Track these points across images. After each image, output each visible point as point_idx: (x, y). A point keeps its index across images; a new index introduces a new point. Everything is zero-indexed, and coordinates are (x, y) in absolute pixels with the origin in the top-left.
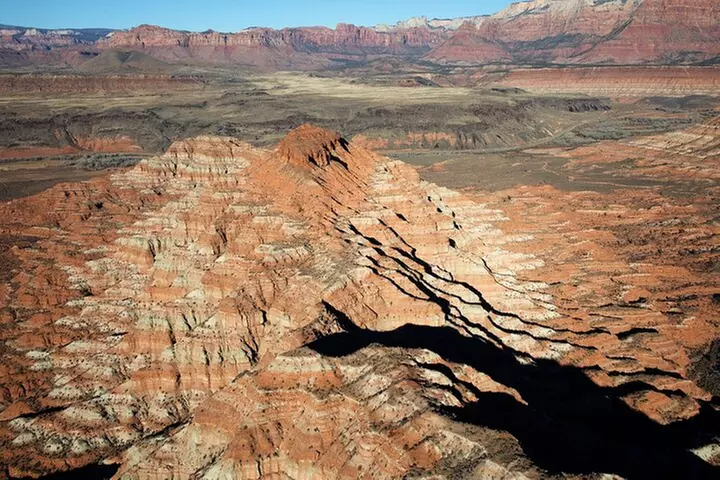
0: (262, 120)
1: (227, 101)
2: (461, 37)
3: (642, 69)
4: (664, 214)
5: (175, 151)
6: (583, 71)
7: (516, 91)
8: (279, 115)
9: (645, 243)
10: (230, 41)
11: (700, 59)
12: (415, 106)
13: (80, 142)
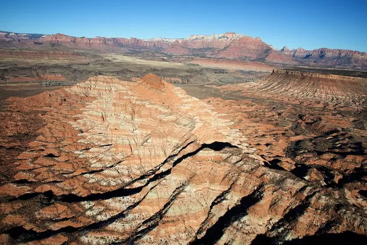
0: (112, 71)
1: (97, 63)
2: (175, 45)
3: (234, 61)
4: (257, 108)
5: (90, 81)
6: (217, 60)
7: (198, 65)
8: (117, 69)
9: (256, 117)
10: (91, 41)
11: (251, 59)
12: (167, 68)
13: (42, 76)
